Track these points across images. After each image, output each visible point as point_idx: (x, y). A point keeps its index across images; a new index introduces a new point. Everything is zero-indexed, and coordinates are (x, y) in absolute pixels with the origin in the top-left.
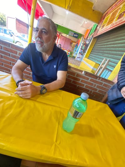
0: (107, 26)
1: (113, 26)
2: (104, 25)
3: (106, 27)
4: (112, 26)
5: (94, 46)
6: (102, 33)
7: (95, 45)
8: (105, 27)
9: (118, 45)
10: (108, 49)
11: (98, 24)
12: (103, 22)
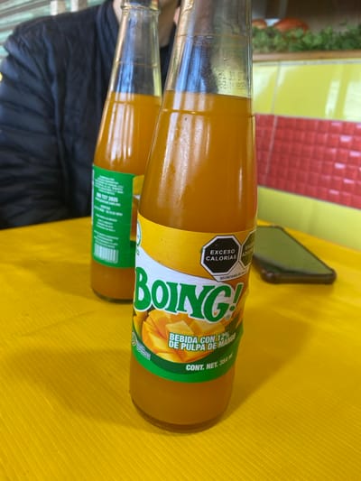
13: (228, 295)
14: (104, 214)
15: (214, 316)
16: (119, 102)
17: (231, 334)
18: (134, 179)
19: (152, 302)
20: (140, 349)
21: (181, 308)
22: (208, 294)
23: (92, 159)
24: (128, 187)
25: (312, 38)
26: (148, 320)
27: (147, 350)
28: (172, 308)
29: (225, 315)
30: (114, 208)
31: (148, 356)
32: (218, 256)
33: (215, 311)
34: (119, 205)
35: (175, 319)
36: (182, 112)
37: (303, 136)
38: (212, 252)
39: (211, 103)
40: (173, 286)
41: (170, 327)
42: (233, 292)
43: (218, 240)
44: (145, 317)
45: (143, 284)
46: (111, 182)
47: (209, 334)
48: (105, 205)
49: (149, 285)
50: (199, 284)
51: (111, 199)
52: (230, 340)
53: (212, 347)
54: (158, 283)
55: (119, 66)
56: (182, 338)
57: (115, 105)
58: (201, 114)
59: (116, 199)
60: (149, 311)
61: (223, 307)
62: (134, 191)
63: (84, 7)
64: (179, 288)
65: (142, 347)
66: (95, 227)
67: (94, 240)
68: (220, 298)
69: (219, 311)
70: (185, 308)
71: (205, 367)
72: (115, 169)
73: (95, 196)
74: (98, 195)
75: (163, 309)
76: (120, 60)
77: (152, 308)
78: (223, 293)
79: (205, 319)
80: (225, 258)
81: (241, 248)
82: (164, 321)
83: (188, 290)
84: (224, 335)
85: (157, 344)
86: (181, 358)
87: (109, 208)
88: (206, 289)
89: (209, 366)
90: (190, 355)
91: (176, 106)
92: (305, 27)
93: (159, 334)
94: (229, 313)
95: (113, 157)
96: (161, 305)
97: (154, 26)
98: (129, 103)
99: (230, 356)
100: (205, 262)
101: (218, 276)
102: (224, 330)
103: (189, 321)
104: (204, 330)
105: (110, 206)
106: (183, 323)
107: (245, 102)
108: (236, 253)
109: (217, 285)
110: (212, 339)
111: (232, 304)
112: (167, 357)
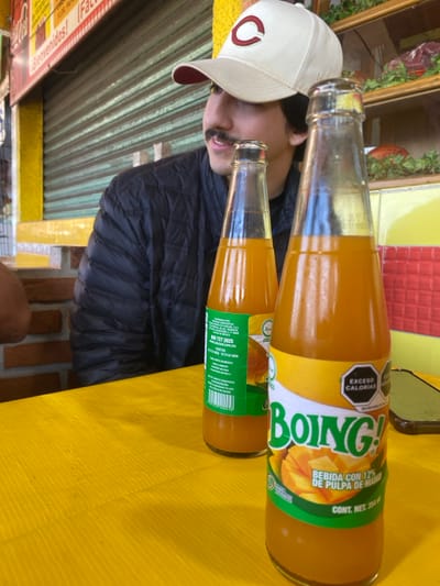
0: (63, 24)
1: (91, 10)
2: (39, 24)
3: (59, 28)
4: (85, 16)
5: (44, 146)
6: (52, 64)
7: (49, 139)
8: (51, 32)
9: (163, 91)
10: (126, 126)
11: (6, 34)
12: (32, 12)
13: (371, 427)
14: (219, 357)
15: (359, 451)
16: (232, 247)
17: (377, 473)
18: (250, 319)
19: (292, 438)
20: (280, 491)
21: (324, 442)
22: (351, 426)
23: (204, 302)
24: (244, 327)
25: (414, 163)
26: (288, 457)
27: (288, 492)
28: (313, 443)
29: (370, 449)
30: (229, 350)
31: (289, 499)
32: (358, 385)
33: (359, 445)
34: (234, 346)
35: (318, 454)
36: (310, 253)
37: (418, 266)
38: (351, 381)
39: (336, 244)
40: (314, 418)
41: (313, 463)
42: (376, 425)
43: (357, 369)
44: (284, 455)
45: (281, 420)
46: (227, 323)
47: (354, 471)
48: (219, 347)
49: (288, 419)
50: (341, 415)
51: (226, 340)
52: (377, 479)
53: (358, 486)
54: (298, 417)
55: (231, 214)
56: (326, 475)
57: (228, 250)
58: (325, 253)
59: (232, 341)
60: (288, 447)
61: (367, 440)
62: (250, 331)
63: (168, 155)
64: (320, 421)
65: (281, 489)
66: (208, 371)
67: (208, 385)
68: (363, 431)
69: (362, 445)
70: (328, 442)
71: (352, 509)
72: (229, 310)
73: (209, 338)
74: (213, 337)
75: (304, 444)
76: (232, 209)
77: (292, 444)
78: (365, 424)
79: (350, 454)
80: (365, 387)
81: (379, 377)
82: (305, 457)
83: (330, 422)
84: (370, 472)
85: (299, 483)
86: (327, 499)
87: (224, 350)
88: (349, 420)
89: (357, 509)
90: (336, 495)
91: (304, 248)
92: (404, 152)
93: (301, 472)
94: (373, 447)
95: (227, 300)
96: (302, 440)
97: (262, 177)
98: (243, 247)
99: (379, 500)
100: (346, 392)
101: (359, 406)
102: (368, 466)
103: (333, 457)
104: (349, 465)
105: (226, 348)
106: (326, 459)
107: (368, 240)
108: (376, 382)
109: (359, 416)
110: (358, 476)
111: (375, 439)
112: (311, 498)
